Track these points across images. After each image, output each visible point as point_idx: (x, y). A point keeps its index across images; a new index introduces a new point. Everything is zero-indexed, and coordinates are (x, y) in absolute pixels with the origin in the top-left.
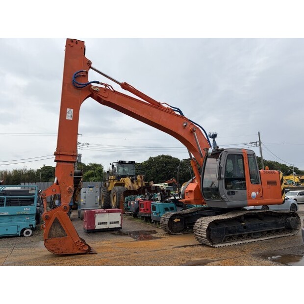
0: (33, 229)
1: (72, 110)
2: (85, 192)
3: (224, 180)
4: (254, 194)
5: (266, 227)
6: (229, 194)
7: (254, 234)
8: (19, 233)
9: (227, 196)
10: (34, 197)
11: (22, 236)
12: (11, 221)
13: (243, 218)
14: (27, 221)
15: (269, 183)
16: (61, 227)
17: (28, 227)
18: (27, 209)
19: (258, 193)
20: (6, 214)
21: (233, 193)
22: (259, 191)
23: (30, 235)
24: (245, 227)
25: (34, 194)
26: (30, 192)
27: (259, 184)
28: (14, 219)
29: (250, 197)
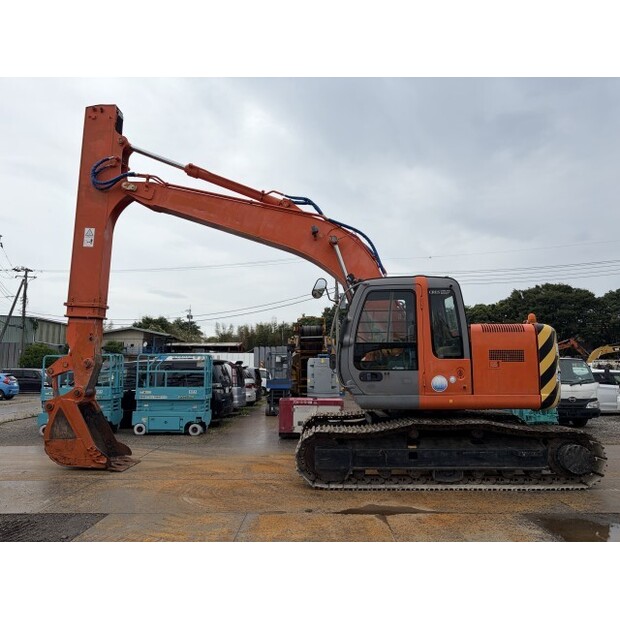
0: (202, 424)
1: (93, 230)
2: (312, 366)
3: (351, 349)
4: (439, 381)
5: (482, 460)
6: (363, 378)
7: (440, 473)
8: (183, 429)
9: (359, 382)
10: (203, 374)
11: (187, 433)
12: (172, 410)
13: (414, 435)
14: (194, 410)
15: (495, 355)
16: (68, 424)
17: (194, 420)
18: (192, 392)
19: (453, 379)
20: (165, 397)
21: (377, 377)
22: (460, 374)
23: (198, 433)
24: (413, 455)
25: (202, 369)
26: (199, 365)
27: (462, 357)
28: (176, 407)
29: (427, 388)
